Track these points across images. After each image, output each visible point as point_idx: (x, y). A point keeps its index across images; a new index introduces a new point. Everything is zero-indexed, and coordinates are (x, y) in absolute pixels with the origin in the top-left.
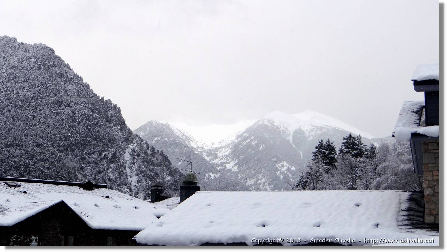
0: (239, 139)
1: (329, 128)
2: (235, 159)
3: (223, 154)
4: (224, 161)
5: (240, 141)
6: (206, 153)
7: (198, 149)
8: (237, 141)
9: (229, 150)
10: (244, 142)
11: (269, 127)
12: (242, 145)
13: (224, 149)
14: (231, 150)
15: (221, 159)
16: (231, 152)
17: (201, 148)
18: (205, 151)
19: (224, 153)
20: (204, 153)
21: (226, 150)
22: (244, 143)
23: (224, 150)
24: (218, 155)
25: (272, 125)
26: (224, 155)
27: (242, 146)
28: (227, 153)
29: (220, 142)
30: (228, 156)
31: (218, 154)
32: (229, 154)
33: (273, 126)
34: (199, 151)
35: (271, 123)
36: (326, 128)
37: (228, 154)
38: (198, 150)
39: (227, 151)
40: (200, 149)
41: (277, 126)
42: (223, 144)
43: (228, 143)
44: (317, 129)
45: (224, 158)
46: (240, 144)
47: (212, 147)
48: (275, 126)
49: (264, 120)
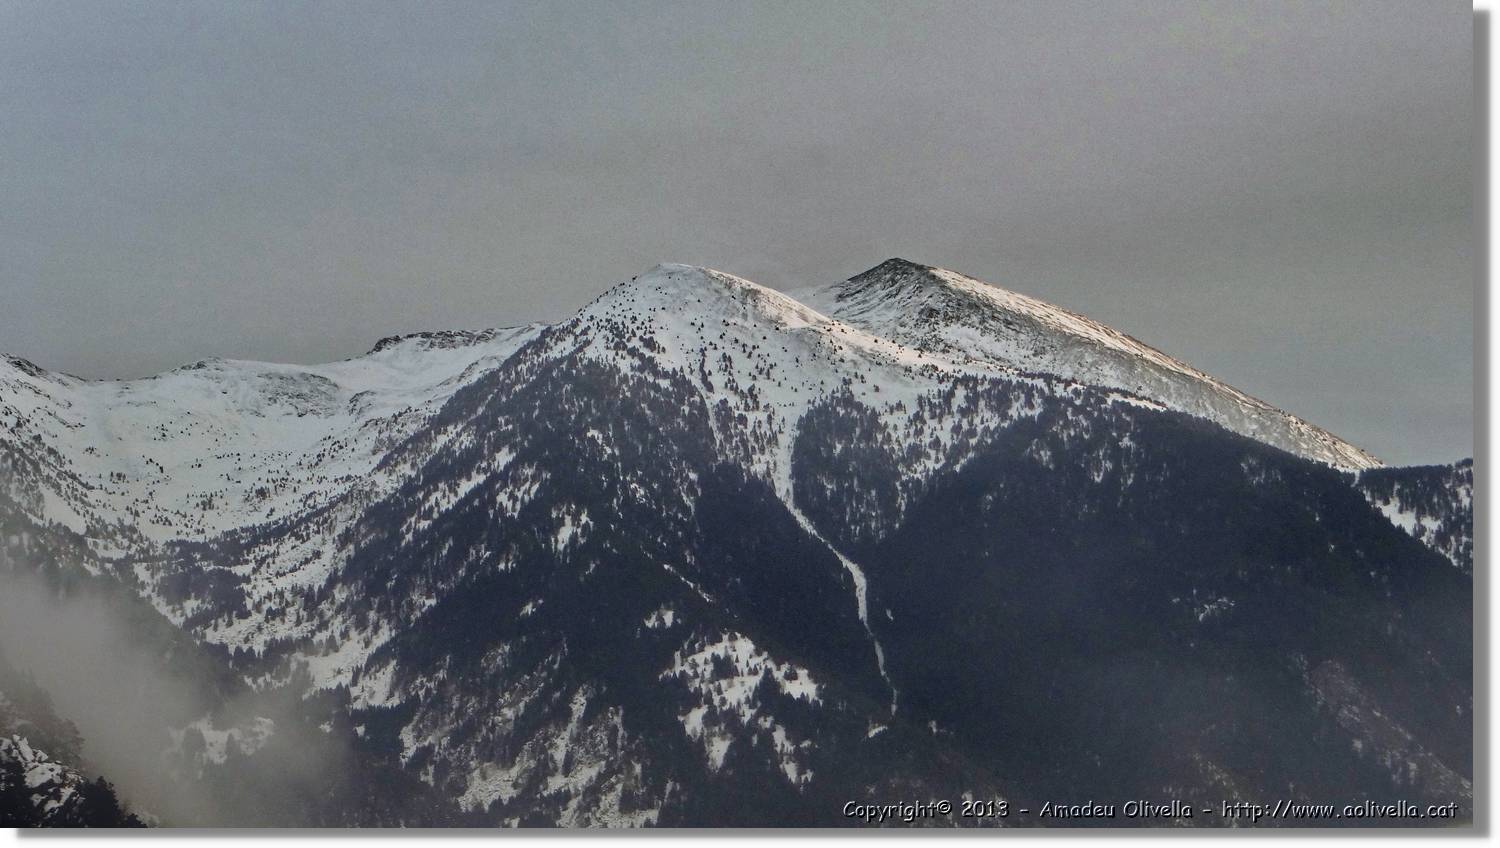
0: (406, 469)
1: (1059, 390)
2: (372, 615)
3: (283, 583)
4: (297, 633)
5: (410, 487)
6: (162, 574)
7: (101, 542)
8: (386, 485)
9: (329, 550)
10: (438, 495)
11: (625, 379)
12: (428, 515)
13: (290, 541)
14: (344, 555)
15: (272, 615)
16: (342, 565)
17: (119, 537)
18: (147, 556)
19: (294, 570)
20: (141, 571)
21: (308, 547)
22: (443, 500)
23: (288, 551)
24: (247, 587)
25: (641, 369)
26: (296, 591)
27: (424, 524)
28: (314, 576)
29: (262, 493)
30: (326, 593)
31: (247, 580)
32: (332, 581)
33: (651, 379)
34: (107, 554)
35: (633, 352)
36: (1041, 391)
37: (323, 583)
38: (101, 553)
39: (317, 555)
40: (111, 545)
41: (676, 377)
42: (285, 506)
43: (322, 502)
44: (973, 400)
45: (291, 610)
46: (414, 508)
47: (198, 532)
48: (666, 375)
49: (584, 332)
